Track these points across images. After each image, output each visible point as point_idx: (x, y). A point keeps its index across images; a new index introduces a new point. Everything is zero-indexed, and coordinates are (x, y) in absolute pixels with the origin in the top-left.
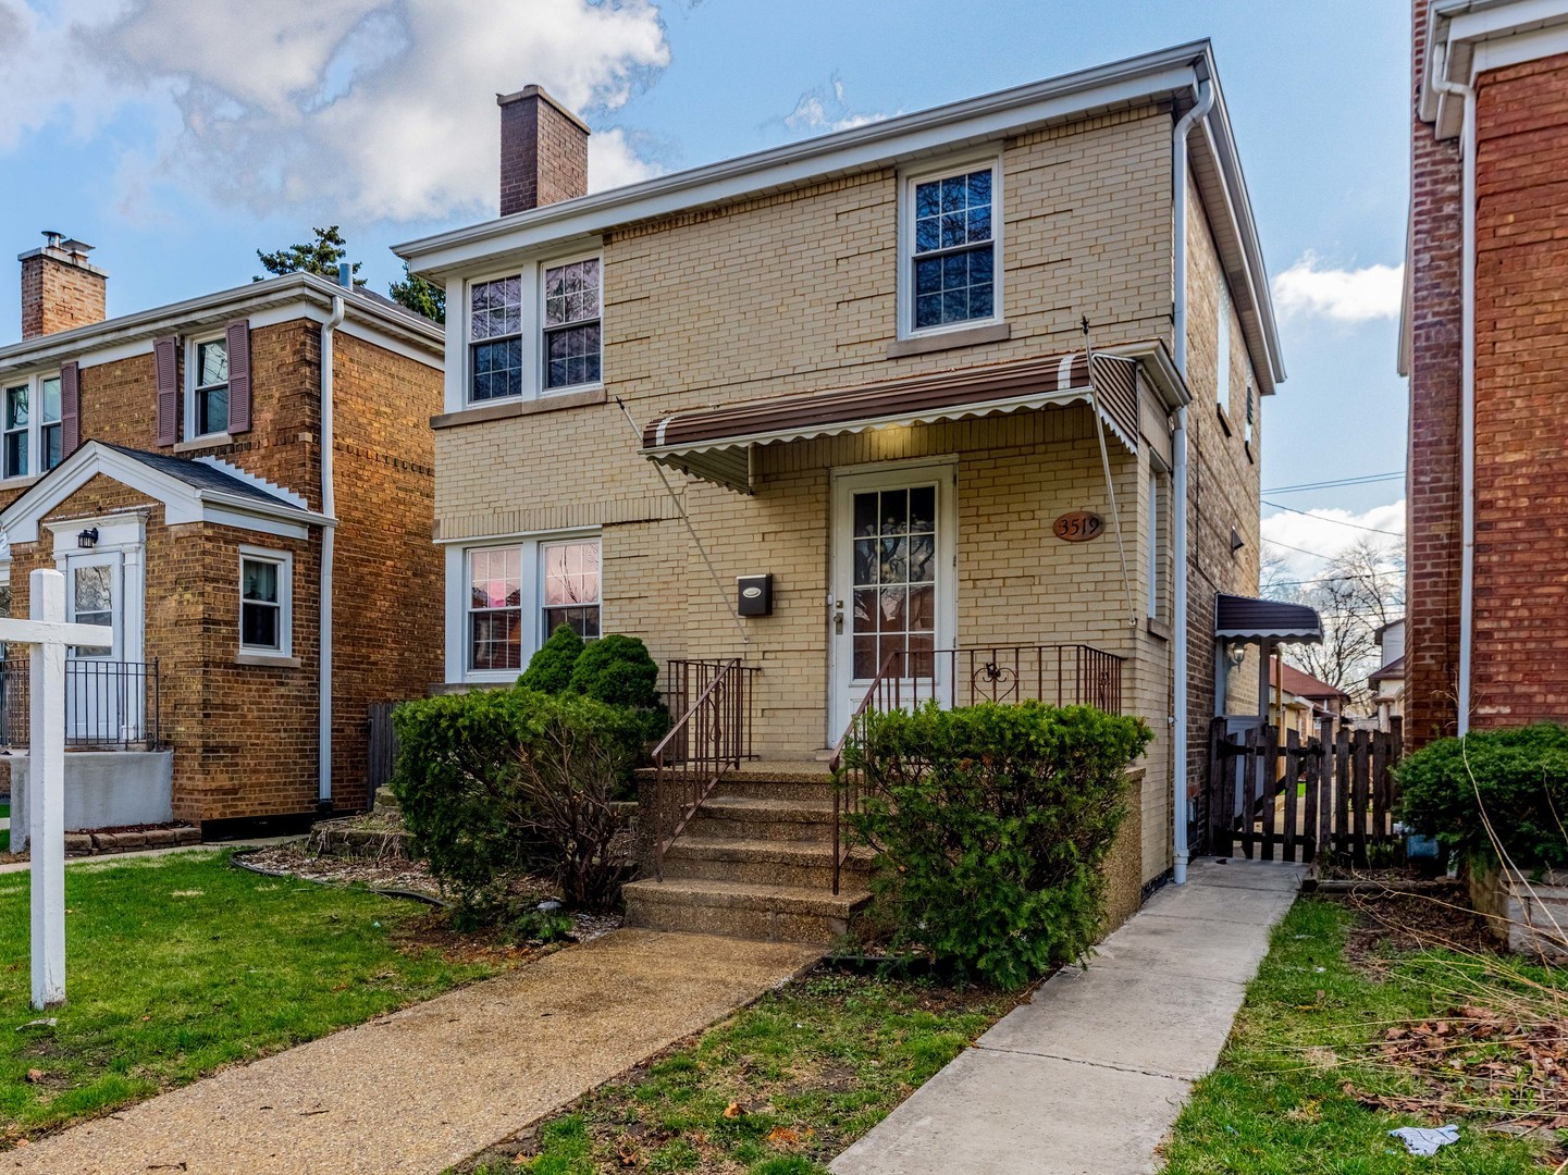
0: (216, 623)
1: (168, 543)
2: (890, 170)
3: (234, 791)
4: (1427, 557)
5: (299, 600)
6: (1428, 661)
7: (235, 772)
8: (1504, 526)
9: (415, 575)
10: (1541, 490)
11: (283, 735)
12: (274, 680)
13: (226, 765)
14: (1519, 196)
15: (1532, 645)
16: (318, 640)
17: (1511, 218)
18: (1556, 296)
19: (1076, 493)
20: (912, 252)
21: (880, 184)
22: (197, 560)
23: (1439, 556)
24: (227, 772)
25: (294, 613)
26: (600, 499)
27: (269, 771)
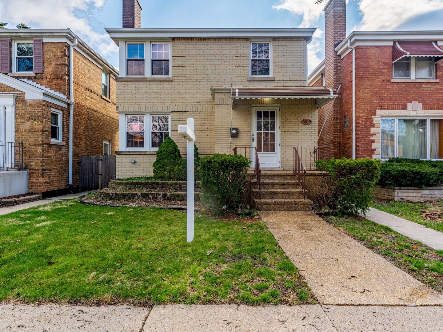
0: (45, 131)
1: (26, 105)
2: (247, 39)
3: (49, 183)
4: (336, 131)
5: (65, 125)
6: (336, 150)
7: (50, 177)
8: (361, 127)
9: (89, 120)
10: (366, 121)
11: (61, 165)
12: (59, 149)
13: (48, 175)
14: (363, 69)
15: (365, 148)
16: (69, 137)
17: (362, 73)
18: (368, 87)
19: (306, 115)
20: (251, 58)
21: (246, 42)
22: (40, 112)
23: (338, 131)
24: (48, 177)
25: (63, 129)
26: (171, 105)
27: (58, 176)
